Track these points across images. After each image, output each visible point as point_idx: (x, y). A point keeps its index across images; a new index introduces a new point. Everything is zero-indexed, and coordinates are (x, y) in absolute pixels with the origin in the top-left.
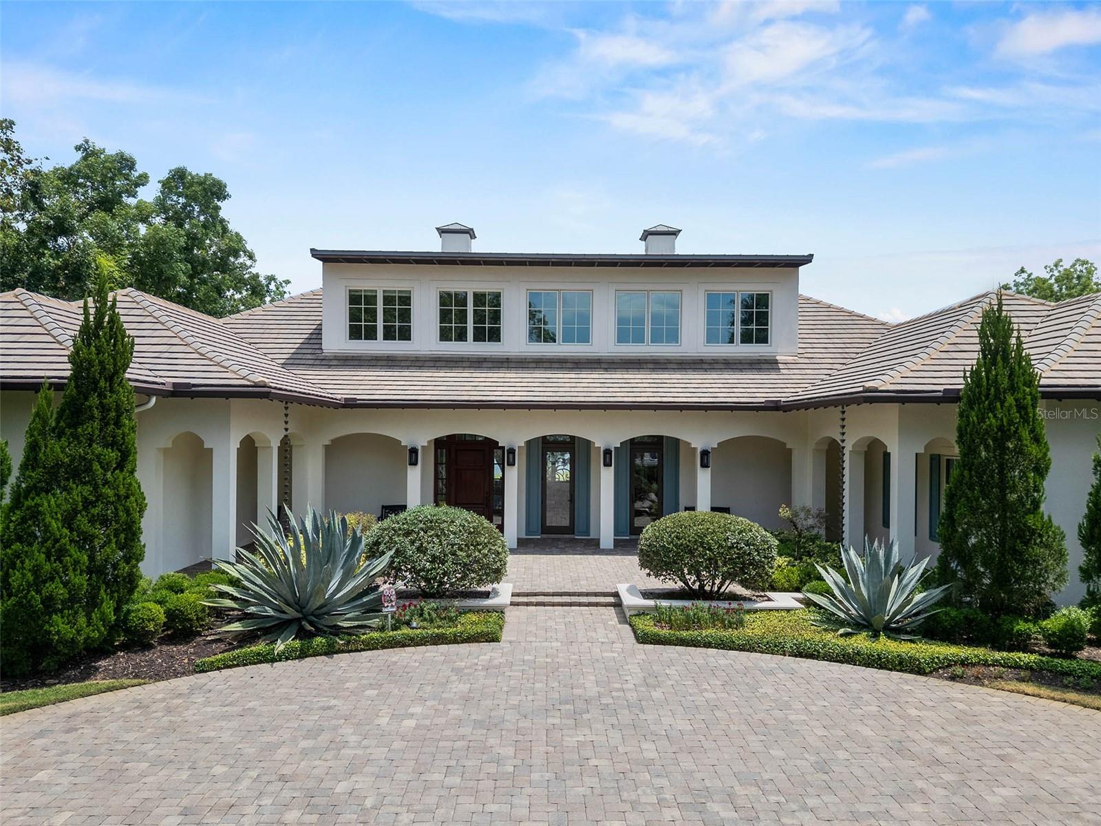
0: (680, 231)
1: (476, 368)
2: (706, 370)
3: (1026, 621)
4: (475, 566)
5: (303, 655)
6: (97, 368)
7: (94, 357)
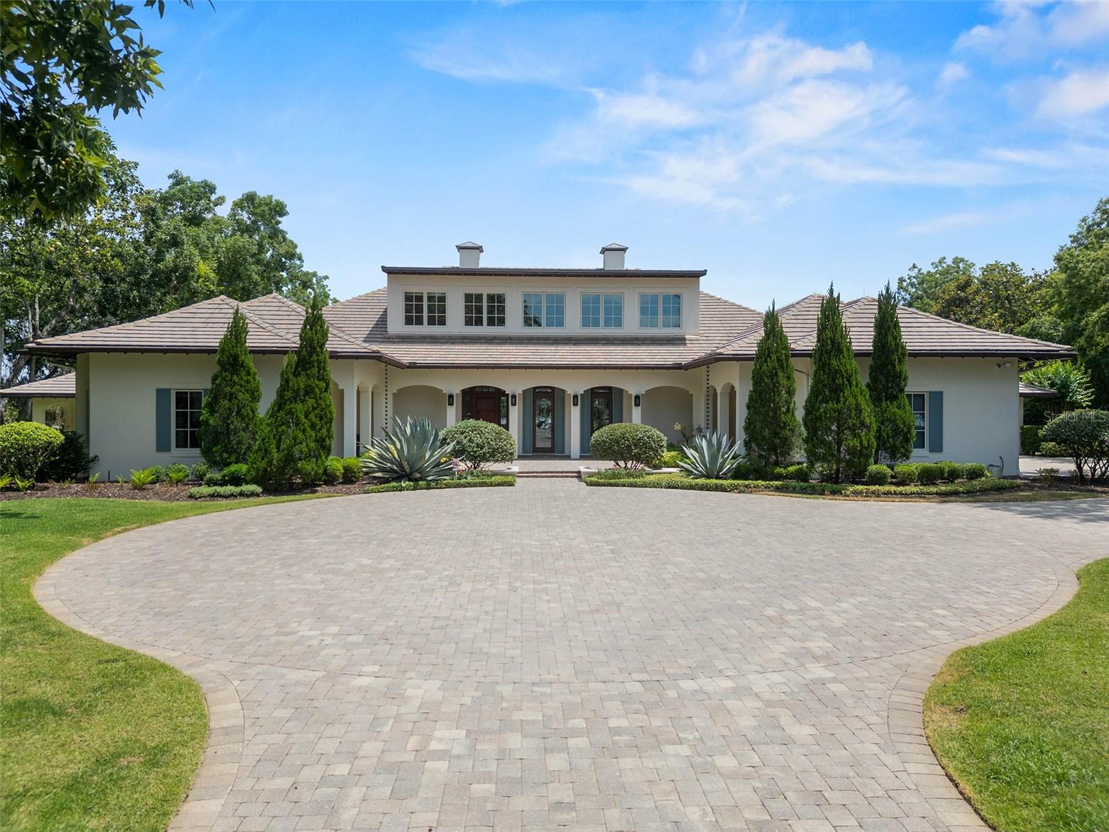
0: (627, 248)
1: (489, 343)
2: (639, 345)
3: (781, 467)
4: (500, 450)
5: (415, 489)
6: (316, 342)
7: (314, 336)
